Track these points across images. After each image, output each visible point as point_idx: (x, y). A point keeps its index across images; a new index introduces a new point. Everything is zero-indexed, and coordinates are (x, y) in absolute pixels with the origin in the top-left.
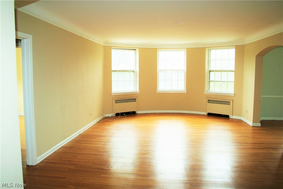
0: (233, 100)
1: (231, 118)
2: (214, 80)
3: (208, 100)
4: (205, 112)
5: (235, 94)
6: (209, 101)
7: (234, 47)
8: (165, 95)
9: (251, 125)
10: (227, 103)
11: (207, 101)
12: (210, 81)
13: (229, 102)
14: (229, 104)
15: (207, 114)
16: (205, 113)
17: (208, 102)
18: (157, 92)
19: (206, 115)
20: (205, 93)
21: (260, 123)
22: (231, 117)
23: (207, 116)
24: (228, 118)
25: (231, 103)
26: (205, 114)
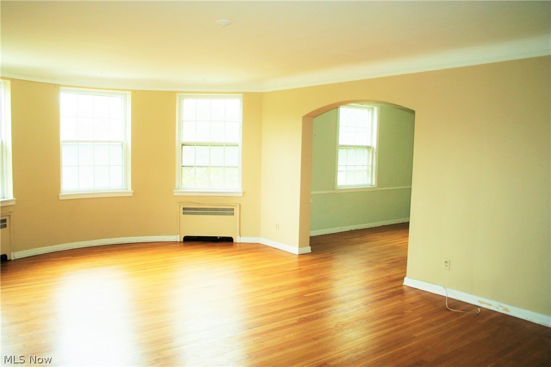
0: (240, 205)
1: (238, 241)
2: (193, 165)
3: (184, 209)
4: (178, 236)
5: (244, 193)
6: (187, 211)
7: (242, 95)
8: (79, 203)
9: (297, 253)
10: (229, 211)
11: (182, 211)
12: (183, 166)
13: (233, 210)
14: (233, 214)
15: (182, 240)
16: (179, 238)
17: (184, 213)
18: (61, 198)
19: (180, 242)
20: (175, 194)
21: (310, 246)
22: (237, 239)
23: (182, 244)
24: (230, 243)
25: (236, 211)
26: (179, 240)
